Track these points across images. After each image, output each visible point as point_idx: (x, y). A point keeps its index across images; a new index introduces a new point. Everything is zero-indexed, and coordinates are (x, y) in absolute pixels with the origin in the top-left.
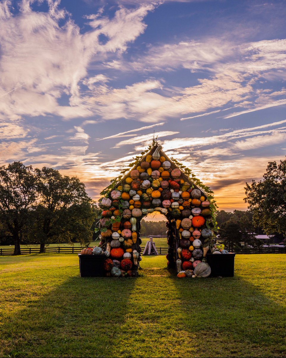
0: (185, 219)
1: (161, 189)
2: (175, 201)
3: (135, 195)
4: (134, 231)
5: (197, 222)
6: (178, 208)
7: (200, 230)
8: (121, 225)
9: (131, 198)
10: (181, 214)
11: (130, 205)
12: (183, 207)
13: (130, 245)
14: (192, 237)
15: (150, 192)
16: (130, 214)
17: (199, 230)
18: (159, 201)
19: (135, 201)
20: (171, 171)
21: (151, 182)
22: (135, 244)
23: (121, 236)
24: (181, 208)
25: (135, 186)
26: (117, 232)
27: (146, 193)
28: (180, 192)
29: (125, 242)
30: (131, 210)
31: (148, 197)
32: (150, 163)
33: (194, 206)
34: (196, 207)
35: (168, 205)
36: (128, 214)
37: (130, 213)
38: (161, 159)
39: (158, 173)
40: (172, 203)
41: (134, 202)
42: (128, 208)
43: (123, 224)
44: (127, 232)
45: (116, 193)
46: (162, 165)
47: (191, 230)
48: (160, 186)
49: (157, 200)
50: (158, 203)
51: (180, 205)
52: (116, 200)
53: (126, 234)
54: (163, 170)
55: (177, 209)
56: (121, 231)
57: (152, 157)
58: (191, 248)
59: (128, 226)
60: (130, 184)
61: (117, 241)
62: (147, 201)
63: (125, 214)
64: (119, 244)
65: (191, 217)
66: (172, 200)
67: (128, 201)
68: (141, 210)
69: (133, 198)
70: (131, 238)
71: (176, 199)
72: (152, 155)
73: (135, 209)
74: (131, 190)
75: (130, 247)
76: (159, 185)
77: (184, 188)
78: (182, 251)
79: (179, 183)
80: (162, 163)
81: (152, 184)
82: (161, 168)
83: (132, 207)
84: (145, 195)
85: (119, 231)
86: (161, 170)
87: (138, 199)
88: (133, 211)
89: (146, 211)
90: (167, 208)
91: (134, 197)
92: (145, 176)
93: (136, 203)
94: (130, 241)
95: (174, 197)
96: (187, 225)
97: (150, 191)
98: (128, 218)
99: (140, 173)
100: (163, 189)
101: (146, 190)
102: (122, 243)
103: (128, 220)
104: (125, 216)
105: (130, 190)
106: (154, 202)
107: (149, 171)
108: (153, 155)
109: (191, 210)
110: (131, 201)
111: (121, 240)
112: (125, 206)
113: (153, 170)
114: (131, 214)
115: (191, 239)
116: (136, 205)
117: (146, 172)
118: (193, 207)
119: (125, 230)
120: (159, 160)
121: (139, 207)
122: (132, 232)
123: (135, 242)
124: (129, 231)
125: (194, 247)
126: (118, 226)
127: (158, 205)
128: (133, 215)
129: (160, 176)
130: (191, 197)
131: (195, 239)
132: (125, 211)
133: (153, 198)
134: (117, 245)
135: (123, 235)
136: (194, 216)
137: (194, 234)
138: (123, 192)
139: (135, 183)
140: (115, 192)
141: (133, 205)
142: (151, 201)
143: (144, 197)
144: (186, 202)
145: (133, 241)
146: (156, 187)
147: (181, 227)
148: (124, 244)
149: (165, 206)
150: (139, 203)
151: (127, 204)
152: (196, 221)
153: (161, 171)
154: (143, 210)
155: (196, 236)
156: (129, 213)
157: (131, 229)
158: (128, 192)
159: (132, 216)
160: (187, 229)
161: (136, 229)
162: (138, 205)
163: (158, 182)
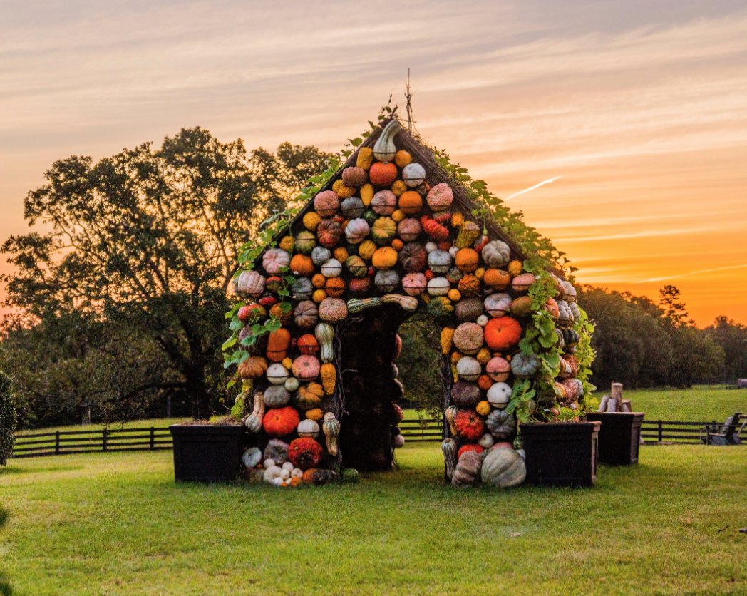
0: (464, 324)
1: (397, 242)
2: (437, 275)
3: (324, 262)
4: (325, 361)
5: (499, 334)
6: (446, 295)
7: (508, 357)
8: (290, 343)
9: (317, 268)
10: (454, 313)
11: (315, 289)
12: (460, 291)
13: (315, 398)
14: (484, 377)
15: (367, 250)
16: (313, 315)
17: (504, 357)
18: (392, 277)
19: (326, 279)
20: (428, 192)
21: (371, 223)
22: (331, 396)
23: (291, 374)
24: (454, 294)
25: (326, 236)
26: (280, 362)
27: (358, 254)
28: (453, 250)
29: (302, 390)
30: (318, 304)
31: (360, 267)
32: (367, 171)
33: (490, 291)
34: (496, 292)
35: (418, 288)
36: (307, 315)
37: (314, 311)
38: (399, 158)
39: (389, 196)
40: (428, 280)
41: (323, 280)
42: (311, 298)
43: (296, 342)
44: (306, 364)
45: (276, 257)
46: (400, 175)
47: (483, 354)
48: (397, 235)
49: (387, 274)
50: (387, 281)
51: (453, 285)
52: (277, 275)
53: (302, 370)
54: (404, 189)
55: (443, 298)
56: (293, 362)
57: (373, 153)
58: (482, 407)
59: (308, 347)
60: (314, 231)
61: (280, 391)
62: (360, 278)
63: (301, 314)
64: (286, 396)
65: (483, 320)
66: (429, 274)
67: (310, 276)
68: (346, 303)
69: (322, 269)
70: (318, 379)
71: (439, 270)
72: (372, 147)
73: (328, 301)
74: (315, 247)
75: (314, 405)
76: (394, 232)
77: (461, 239)
78: (457, 415)
79: (447, 223)
80: (400, 169)
81: (373, 228)
82: (399, 184)
83: (319, 294)
84: (355, 262)
85: (287, 362)
86: (399, 189)
87: (338, 271)
88: (321, 306)
89: (358, 304)
90: (416, 296)
91: (324, 266)
92: (354, 207)
93: (331, 283)
94: (314, 387)
95: (435, 266)
96: (468, 341)
97: (369, 248)
98: (307, 324)
99: (341, 199)
100: (405, 243)
101: (358, 245)
102: (293, 393)
103: (311, 330)
104: (300, 320)
105: (313, 248)
106: (379, 279)
107: (366, 192)
108: (376, 149)
109: (483, 299)
110: (317, 277)
111: (292, 384)
112: (301, 291)
113: (377, 189)
114: (318, 315)
115: (484, 381)
116: (330, 288)
117: (357, 195)
118: (487, 291)
119: (302, 360)
120: (393, 161)
121: (338, 293)
122: (321, 363)
123: (330, 392)
124: (313, 362)
125: (489, 403)
126: (284, 346)
127: (391, 289)
128: (322, 316)
129: (397, 207)
130: (482, 263)
131: (494, 382)
132: (301, 305)
133: (377, 270)
134: (279, 400)
135: (296, 371)
136: (490, 318)
137: (489, 369)
138: (294, 252)
139: (326, 228)
140: (274, 255)
141: (323, 288)
142: (372, 277)
143: (352, 266)
144: (466, 279)
145: (323, 389)
146: (383, 239)
147: (453, 348)
148: (297, 397)
149: (408, 291)
150: (339, 283)
151: (305, 286)
152: (496, 331)
153: (397, 193)
154: (349, 302)
155: (496, 373)
156: (310, 311)
157: (318, 354)
158: (308, 254)
159: (319, 320)
160: (471, 352)
161: (331, 354)
162: (335, 289)
163: (391, 225)
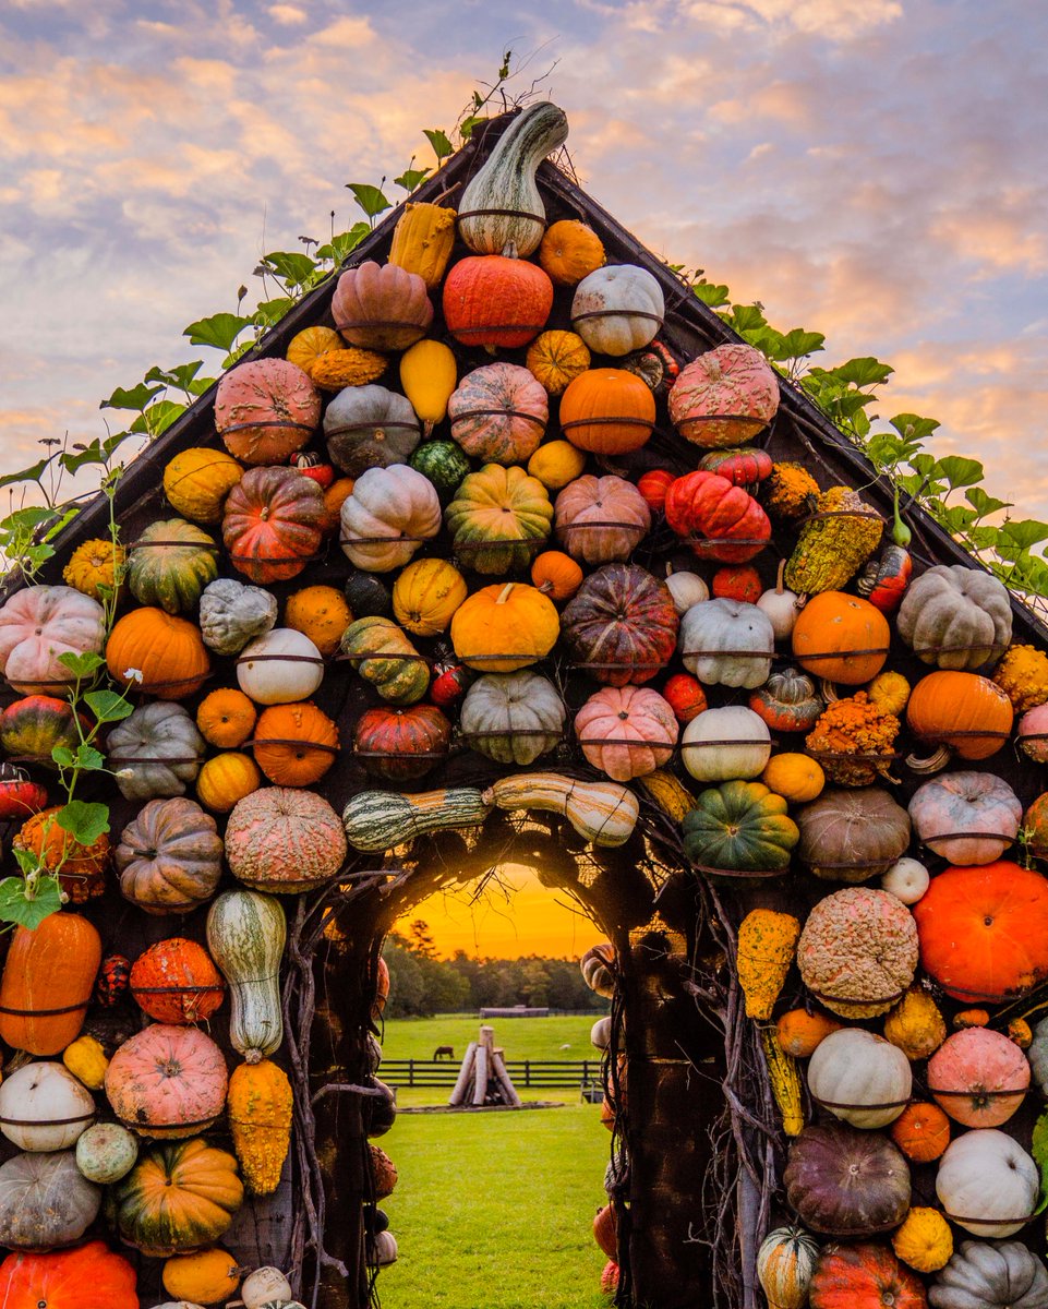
0: (848, 894)
1: (556, 565)
2: (719, 696)
3: (253, 634)
4: (250, 1055)
5: (988, 933)
6: (759, 778)
7: (1021, 1027)
8: (101, 976)
9: (222, 669)
10: (800, 851)
11: (209, 750)
12: (820, 758)
13: (211, 1216)
14: (924, 1109)
15: (432, 593)
16: (200, 856)
17: (999, 1025)
18: (540, 704)
19: (260, 708)
20: (670, 378)
21: (448, 491)
22: (271, 1196)
23: (102, 1108)
24: (800, 773)
25: (262, 534)
26: (58, 1058)
27: (388, 612)
28: (779, 604)
29: (151, 1178)
30: (221, 817)
31: (407, 658)
32: (436, 291)
33: (939, 759)
34: (958, 764)
35: (653, 745)
36: (179, 856)
37: (205, 840)
38: (560, 246)
39: (527, 388)
40: (683, 725)
41: (250, 711)
42: (191, 790)
43: (127, 971)
44: (170, 1068)
45: (46, 618)
46: (562, 307)
47: (919, 1018)
48: (554, 539)
49: (516, 688)
50: (524, 717)
51: (787, 740)
52: (47, 687)
53: (153, 1093)
54: (582, 358)
55: (756, 790)
56: (109, 1055)
57: (457, 220)
58: (924, 1237)
59: (177, 991)
60: (212, 520)
61: (55, 1176)
62: (401, 705)
63: (151, 855)
64: (81, 1205)
65: (910, 878)
66: (687, 692)
67: (190, 705)
68: (339, 812)
69: (242, 668)
70: (220, 1132)
71: (734, 676)
72: (453, 201)
73: (266, 799)
74: (213, 579)
75: (204, 1243)
76: (545, 522)
77: (818, 556)
78: (816, 1270)
79: (763, 487)
80: (565, 291)
81: (458, 504)
82: (559, 341)
83: (225, 774)
84: (378, 638)
85: (85, 1054)
86: (557, 360)
87: (305, 677)
88: (235, 822)
89: (397, 813)
90: (635, 785)
91: (250, 653)
92: (381, 418)
93: (277, 726)
94: (202, 1166)
95: (720, 656)
96: (868, 963)
97: (439, 587)
98: (175, 896)
99: (326, 393)
100: (589, 567)
101: (390, 578)
102: (112, 1192)
103: (191, 922)
104: (145, 879)
105: (203, 584)
106: (484, 709)
107: (428, 369)
108: (472, 199)
109: (903, 797)
110: (217, 703)
111: (107, 1152)
112: (152, 754)
113: (468, 359)
114: (222, 858)
115: (923, 1129)
116: (276, 742)
117: (392, 380)
118: (923, 763)
119: (150, 1045)
120: (535, 257)
121: (308, 766)
122: (233, 1059)
123: (266, 1182)
124: (197, 1051)
125: (951, 1221)
126: (76, 995)
127: (535, 747)
128: (239, 864)
129: (553, 429)
130: (906, 658)
131: (958, 1130)
132: (150, 816)
133: (471, 674)
134: (49, 1225)
135: (126, 1099)
136: (937, 866)
137: (943, 1074)
138: (127, 600)
139: (263, 498)
140: (39, 609)
141: (246, 747)
142: (451, 708)
143: (371, 655)
144: (845, 712)
145: (240, 1173)
146: (502, 546)
147: (794, 991)
148: (129, 1210)
149: (608, 759)
150: (316, 727)
151: (170, 737)
152: (978, 922)
153: (556, 376)
154: (349, 810)
155: (981, 1098)
156: (184, 844)
157: (217, 1026)
158: (185, 607)
159: (229, 881)
160: (872, 1012)
161: (275, 1027)
162: (300, 749)
163: (531, 494)
